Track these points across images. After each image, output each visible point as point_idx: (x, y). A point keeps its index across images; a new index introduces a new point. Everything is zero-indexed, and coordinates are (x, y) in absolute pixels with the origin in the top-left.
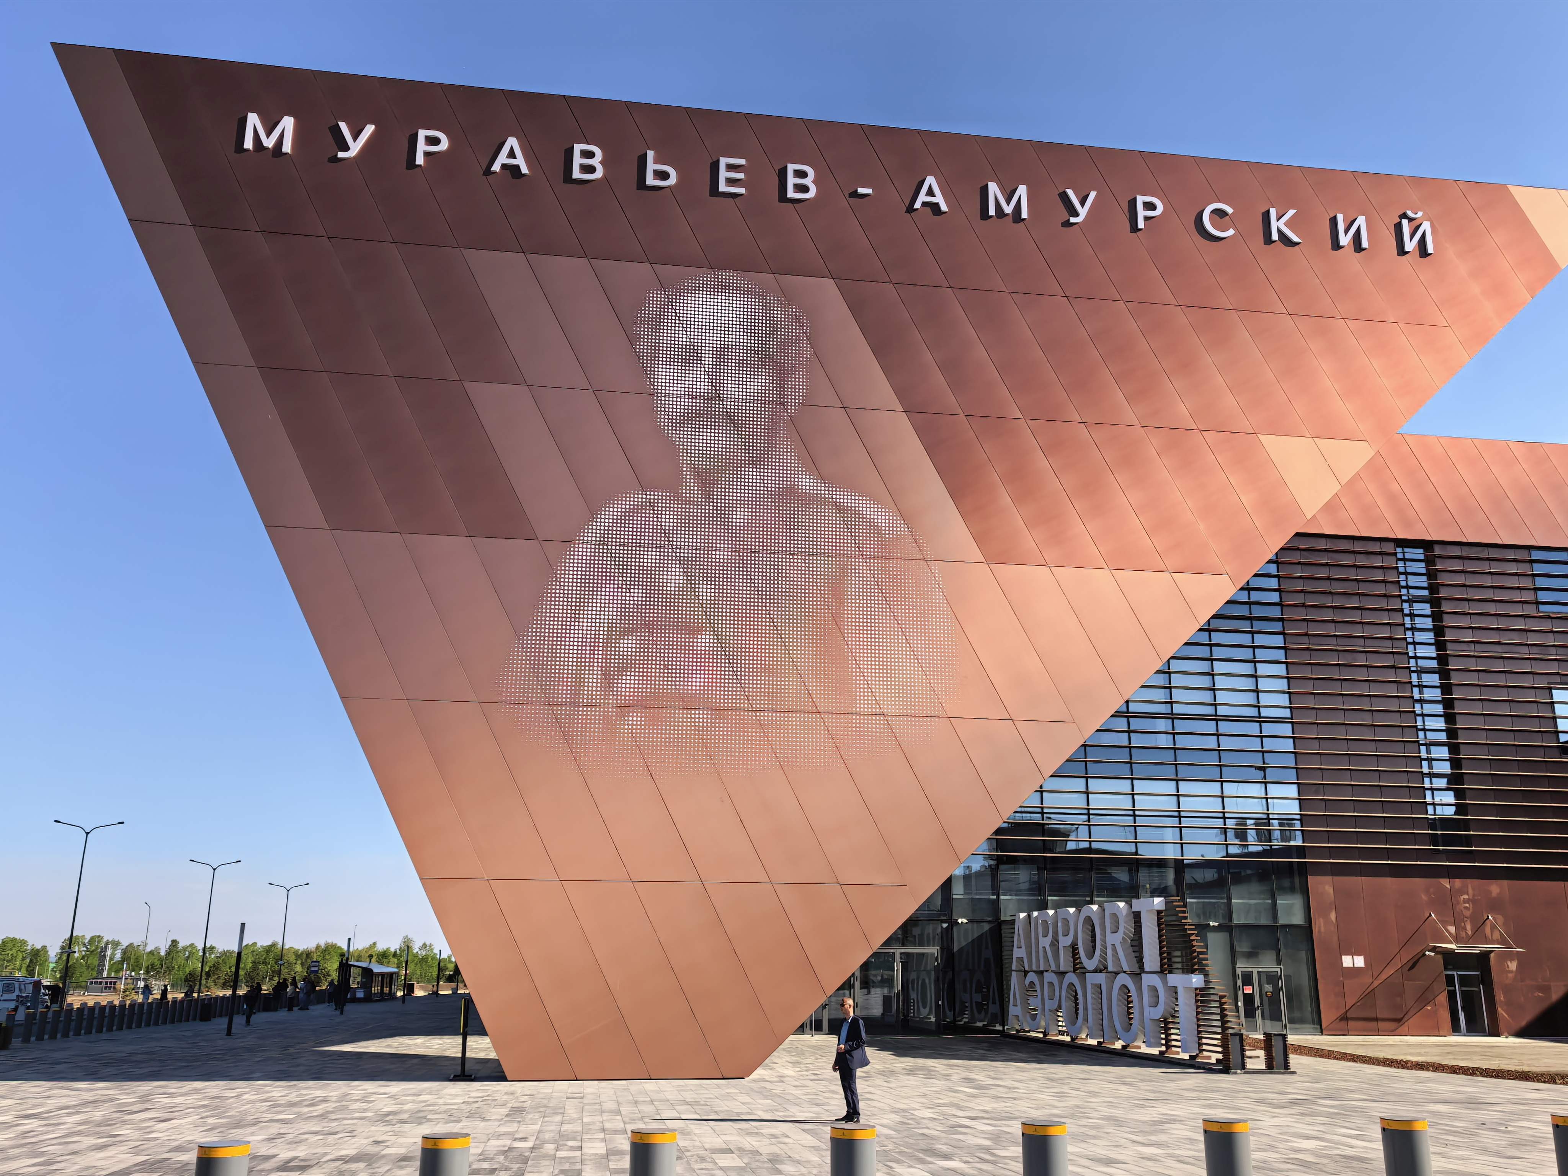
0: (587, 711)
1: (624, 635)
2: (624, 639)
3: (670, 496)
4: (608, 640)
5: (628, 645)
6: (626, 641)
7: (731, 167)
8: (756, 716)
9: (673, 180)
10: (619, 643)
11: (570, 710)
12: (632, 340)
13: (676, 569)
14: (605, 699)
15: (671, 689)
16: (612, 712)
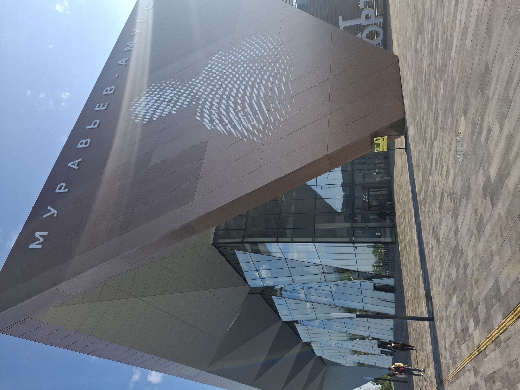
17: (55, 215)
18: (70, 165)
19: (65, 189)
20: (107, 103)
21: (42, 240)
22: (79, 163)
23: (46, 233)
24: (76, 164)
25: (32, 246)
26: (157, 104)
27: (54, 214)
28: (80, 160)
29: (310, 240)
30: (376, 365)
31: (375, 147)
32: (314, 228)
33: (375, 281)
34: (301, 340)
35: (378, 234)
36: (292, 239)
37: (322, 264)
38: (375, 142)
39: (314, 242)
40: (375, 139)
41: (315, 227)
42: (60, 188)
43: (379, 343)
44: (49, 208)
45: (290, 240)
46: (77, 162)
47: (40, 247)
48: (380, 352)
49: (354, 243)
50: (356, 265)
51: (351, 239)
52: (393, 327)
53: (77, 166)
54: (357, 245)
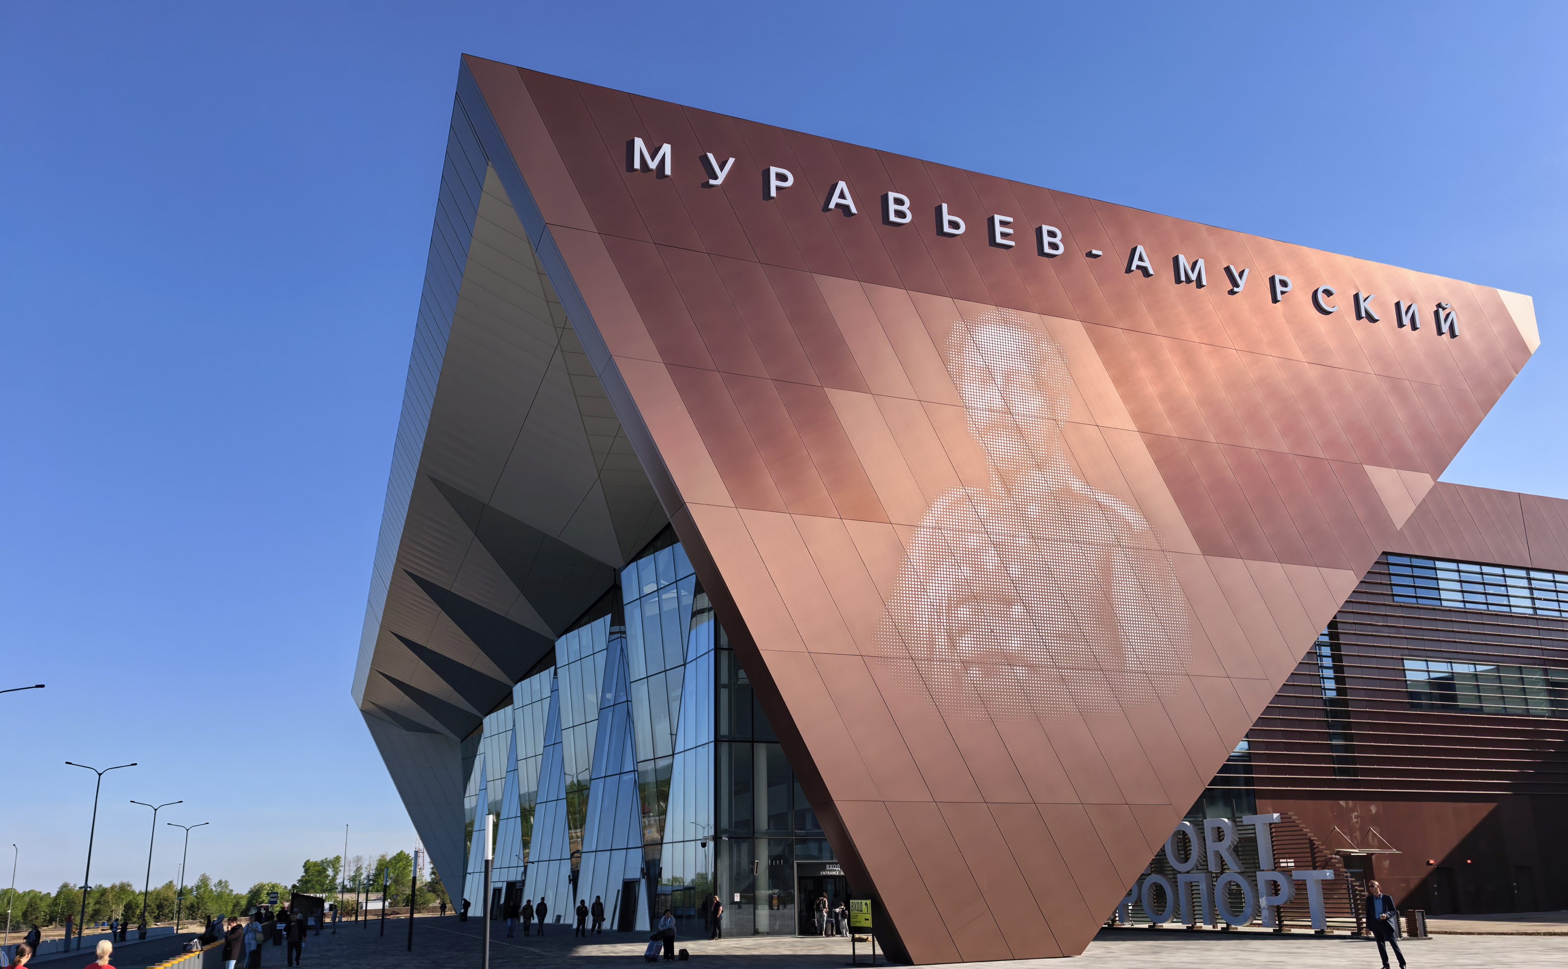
0: (940, 665)
1: (960, 604)
2: (960, 608)
3: (982, 491)
4: (949, 606)
5: (964, 612)
6: (962, 609)
7: (1003, 223)
8: (1059, 672)
9: (962, 230)
10: (957, 610)
11: (928, 664)
12: (944, 361)
13: (992, 551)
14: (951, 656)
15: (998, 649)
16: (958, 666)
17: (712, 182)
18: (842, 185)
19: (778, 188)
20: (1012, 243)
21: (653, 165)
22: (847, 207)
23: (668, 171)
24: (842, 201)
25: (639, 143)
26: (999, 381)
27: (716, 178)
28: (854, 210)
29: (724, 731)
30: (470, 874)
31: (857, 901)
32: (753, 742)
33: (643, 882)
34: (517, 683)
35: (737, 898)
36: (724, 686)
37: (675, 756)
38: (864, 902)
39: (718, 740)
40: (869, 902)
41: (755, 744)
42: (782, 177)
43: (518, 885)
44: (731, 161)
45: (724, 679)
46: (849, 201)
47: (637, 165)
48: (498, 885)
49: (716, 838)
50: (674, 841)
51: (725, 832)
52: (562, 922)
53: (837, 205)
54: (711, 844)
